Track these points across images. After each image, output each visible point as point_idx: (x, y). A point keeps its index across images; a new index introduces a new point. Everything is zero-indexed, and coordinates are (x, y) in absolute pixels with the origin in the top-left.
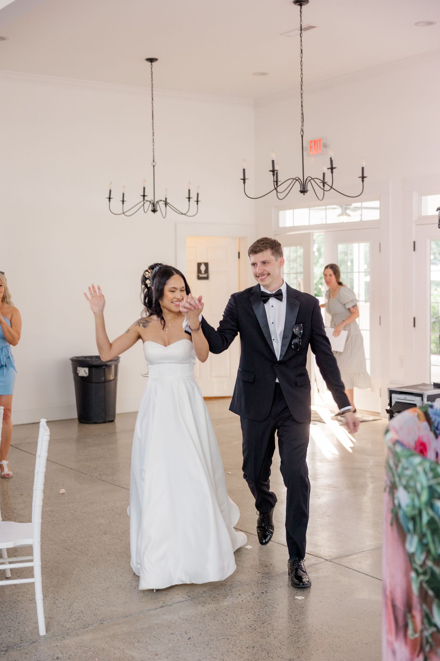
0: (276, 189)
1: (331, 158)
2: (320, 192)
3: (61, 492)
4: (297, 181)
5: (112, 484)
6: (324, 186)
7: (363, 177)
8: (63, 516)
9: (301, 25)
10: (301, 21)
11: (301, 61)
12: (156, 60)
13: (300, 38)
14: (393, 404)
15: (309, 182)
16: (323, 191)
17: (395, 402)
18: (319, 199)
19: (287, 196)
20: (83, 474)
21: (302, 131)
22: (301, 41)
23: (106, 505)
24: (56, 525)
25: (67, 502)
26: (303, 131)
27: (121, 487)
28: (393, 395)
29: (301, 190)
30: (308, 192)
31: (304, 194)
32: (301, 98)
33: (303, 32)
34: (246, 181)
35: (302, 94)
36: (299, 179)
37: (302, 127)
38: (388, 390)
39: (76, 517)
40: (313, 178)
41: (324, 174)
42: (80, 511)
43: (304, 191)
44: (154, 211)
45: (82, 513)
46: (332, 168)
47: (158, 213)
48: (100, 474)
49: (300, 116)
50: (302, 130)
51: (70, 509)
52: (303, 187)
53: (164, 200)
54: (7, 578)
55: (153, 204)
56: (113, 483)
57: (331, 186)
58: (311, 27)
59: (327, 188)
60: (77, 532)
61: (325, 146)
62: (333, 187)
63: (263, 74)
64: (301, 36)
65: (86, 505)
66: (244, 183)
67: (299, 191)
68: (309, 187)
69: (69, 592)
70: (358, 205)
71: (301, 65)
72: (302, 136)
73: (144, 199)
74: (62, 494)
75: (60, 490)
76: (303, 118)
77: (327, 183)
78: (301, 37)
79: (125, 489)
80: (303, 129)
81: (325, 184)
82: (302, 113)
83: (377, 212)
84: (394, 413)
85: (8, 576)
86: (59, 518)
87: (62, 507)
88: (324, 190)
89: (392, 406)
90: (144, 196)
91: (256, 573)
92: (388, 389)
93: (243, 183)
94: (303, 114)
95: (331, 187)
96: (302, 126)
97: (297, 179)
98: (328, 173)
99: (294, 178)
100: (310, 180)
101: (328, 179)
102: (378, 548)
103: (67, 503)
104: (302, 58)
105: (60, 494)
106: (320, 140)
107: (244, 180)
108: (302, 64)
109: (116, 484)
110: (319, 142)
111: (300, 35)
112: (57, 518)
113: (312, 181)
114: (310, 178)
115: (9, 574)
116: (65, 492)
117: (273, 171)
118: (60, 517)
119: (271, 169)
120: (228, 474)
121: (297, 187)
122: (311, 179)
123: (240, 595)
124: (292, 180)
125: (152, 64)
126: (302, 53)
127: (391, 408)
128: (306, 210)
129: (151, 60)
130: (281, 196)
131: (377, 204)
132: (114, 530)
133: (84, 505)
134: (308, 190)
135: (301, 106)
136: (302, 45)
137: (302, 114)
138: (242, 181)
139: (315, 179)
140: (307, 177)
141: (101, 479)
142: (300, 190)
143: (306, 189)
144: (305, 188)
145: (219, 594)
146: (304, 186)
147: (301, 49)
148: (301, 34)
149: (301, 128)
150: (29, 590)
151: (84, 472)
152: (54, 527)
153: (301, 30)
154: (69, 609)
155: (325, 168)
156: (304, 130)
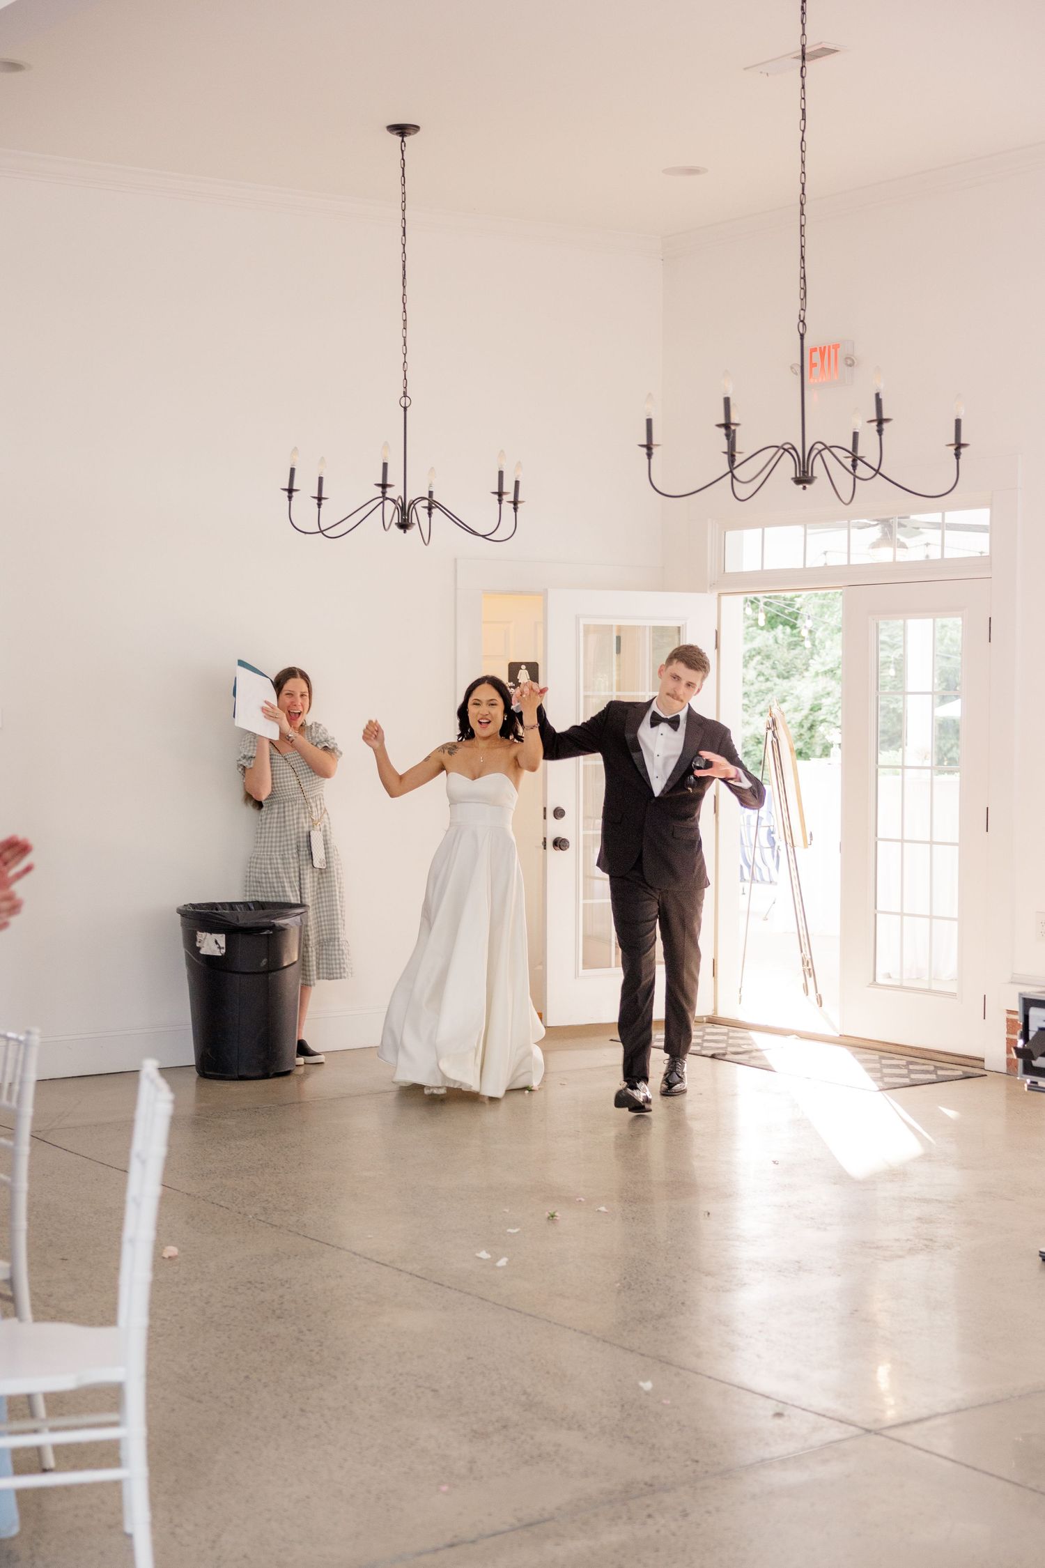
0: (731, 471)
1: (877, 395)
2: (843, 480)
3: (166, 1255)
4: (786, 453)
5: (299, 1234)
6: (854, 466)
7: (959, 446)
8: (176, 1315)
9: (803, 46)
10: (803, 34)
11: (803, 140)
12: (416, 128)
13: (801, 79)
14: (1031, 1035)
15: (819, 457)
16: (852, 477)
17: (1037, 1030)
18: (841, 500)
19: (758, 492)
20: (222, 1209)
21: (801, 324)
22: (803, 87)
23: (288, 1288)
24: (159, 1336)
25: (185, 1279)
26: (804, 324)
27: (322, 1242)
28: (1034, 1012)
29: (798, 476)
30: (816, 482)
31: (804, 488)
32: (799, 236)
33: (807, 64)
34: (655, 450)
35: (802, 226)
36: (794, 449)
37: (802, 312)
38: (1020, 997)
39: (212, 1318)
40: (828, 445)
41: (855, 435)
42: (221, 1302)
43: (803, 479)
44: (404, 525)
45: (225, 1307)
46: (880, 421)
47: (413, 532)
48: (265, 1209)
49: (797, 283)
50: (802, 321)
51: (194, 1297)
52: (802, 469)
53: (427, 496)
54: (45, 1471)
55: (403, 508)
56: (302, 1234)
57: (876, 468)
58: (826, 52)
59: (862, 470)
60: (216, 1356)
61: (849, 362)
62: (881, 471)
63: (692, 171)
64: (804, 75)
65: (236, 1289)
66: (649, 455)
67: (792, 479)
68: (818, 469)
69: (209, 1508)
70: (936, 517)
71: (803, 151)
72: (802, 336)
73: (384, 493)
74: (170, 1257)
75: (164, 1248)
76: (804, 289)
77: (864, 459)
78: (802, 77)
79: (333, 1246)
80: (804, 318)
81: (859, 462)
82: (802, 276)
83: (985, 537)
84: (1035, 1056)
85: (47, 1467)
86: (166, 1320)
87: (173, 1292)
88: (855, 477)
89: (1030, 1038)
90: (384, 486)
91: (688, 1463)
92: (1020, 994)
93: (646, 457)
94: (804, 278)
95: (877, 471)
96: (802, 309)
97: (787, 449)
98: (868, 433)
99: (779, 444)
100: (820, 452)
101: (868, 449)
102: (998, 1402)
103: (184, 1282)
104: (803, 131)
105: (164, 1258)
106: (836, 347)
107: (649, 447)
108: (804, 149)
109: (308, 1235)
110: (833, 351)
111: (800, 70)
112: (163, 1319)
113: (826, 453)
114: (820, 447)
115: (50, 1461)
116: (176, 1254)
117: (727, 426)
118: (169, 1318)
119: (723, 421)
120: (599, 1211)
121: (787, 467)
122: (823, 447)
123: (649, 1516)
124: (776, 449)
125: (403, 141)
126: (804, 119)
127: (1026, 1046)
128: (798, 530)
129: (402, 130)
130: (743, 491)
131: (982, 516)
132: (312, 1351)
133: (230, 1287)
134: (816, 477)
135: (800, 257)
136: (804, 99)
137: (802, 278)
138: (645, 450)
139: (832, 449)
140: (814, 443)
141: (269, 1221)
142: (794, 476)
143: (810, 475)
144: (808, 472)
145: (596, 1515)
146: (804, 466)
147: (803, 107)
148: (802, 68)
149: (800, 315)
150: (103, 1502)
151: (222, 1203)
152: (157, 1342)
153: (804, 58)
154: (212, 1548)
155: (862, 421)
156: (805, 321)
